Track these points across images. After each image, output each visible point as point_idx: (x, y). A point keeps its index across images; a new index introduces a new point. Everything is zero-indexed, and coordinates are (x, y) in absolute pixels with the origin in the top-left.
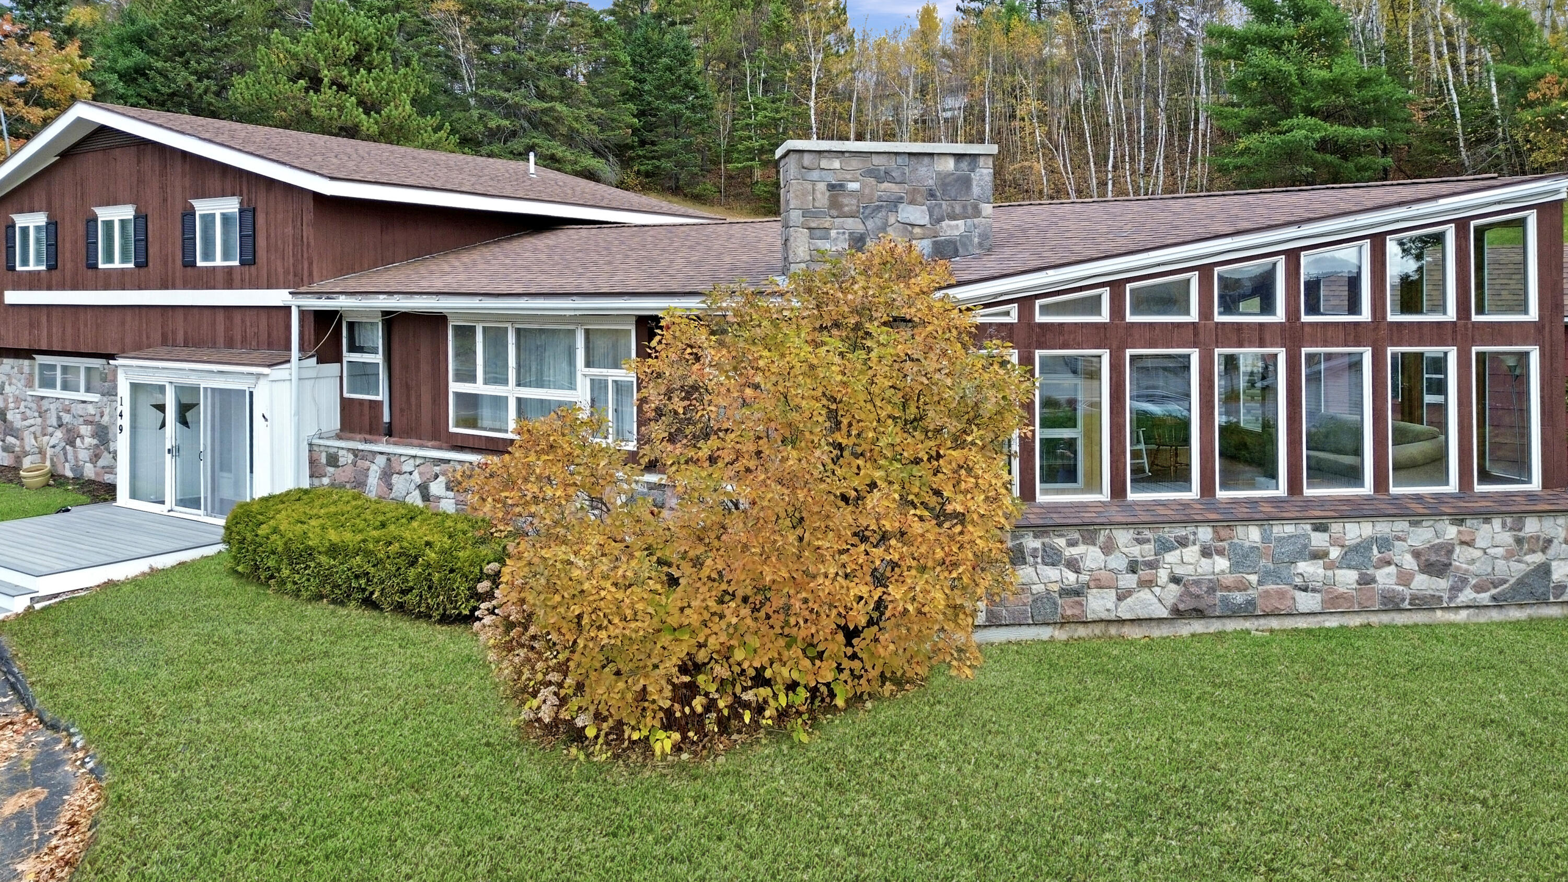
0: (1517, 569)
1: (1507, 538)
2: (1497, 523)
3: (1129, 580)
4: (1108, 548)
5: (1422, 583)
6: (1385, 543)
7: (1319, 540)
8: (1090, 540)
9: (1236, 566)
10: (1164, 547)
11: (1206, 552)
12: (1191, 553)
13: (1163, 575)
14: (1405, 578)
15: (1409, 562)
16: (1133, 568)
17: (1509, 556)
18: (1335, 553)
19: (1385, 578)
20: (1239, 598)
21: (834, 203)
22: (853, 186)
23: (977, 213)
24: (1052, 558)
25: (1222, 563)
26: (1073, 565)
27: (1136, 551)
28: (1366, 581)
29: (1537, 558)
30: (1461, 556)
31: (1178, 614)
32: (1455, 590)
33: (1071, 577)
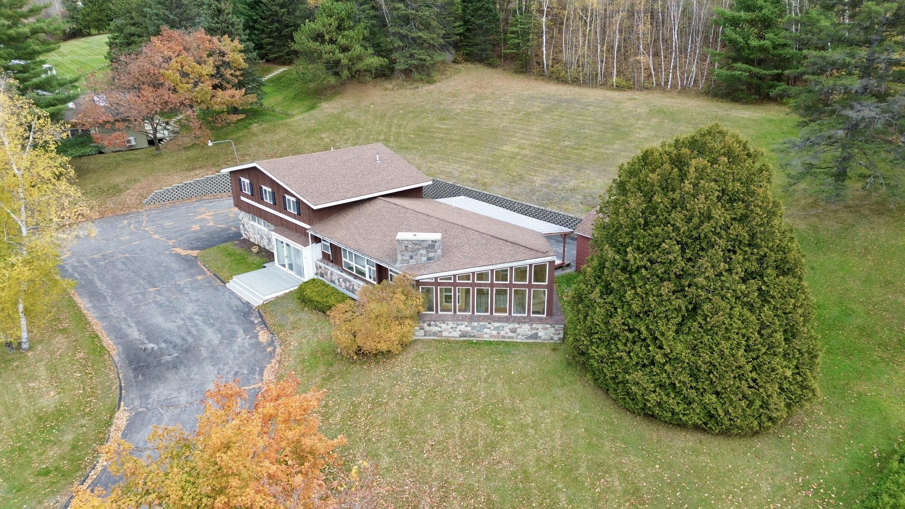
0: (530, 333)
1: (529, 327)
2: (527, 325)
3: (451, 330)
4: (447, 324)
5: (510, 334)
6: (503, 327)
7: (489, 326)
8: (444, 323)
9: (472, 329)
10: (458, 325)
11: (466, 326)
12: (463, 326)
13: (458, 330)
14: (507, 333)
15: (508, 331)
16: (452, 328)
17: (529, 330)
18: (492, 328)
19: (502, 333)
20: (472, 334)
21: (406, 250)
22: (410, 246)
23: (436, 251)
24: (436, 325)
25: (469, 328)
26: (440, 327)
27: (453, 325)
28: (498, 333)
29: (535, 331)
30: (519, 330)
31: (460, 336)
32: (517, 336)
33: (440, 329)
